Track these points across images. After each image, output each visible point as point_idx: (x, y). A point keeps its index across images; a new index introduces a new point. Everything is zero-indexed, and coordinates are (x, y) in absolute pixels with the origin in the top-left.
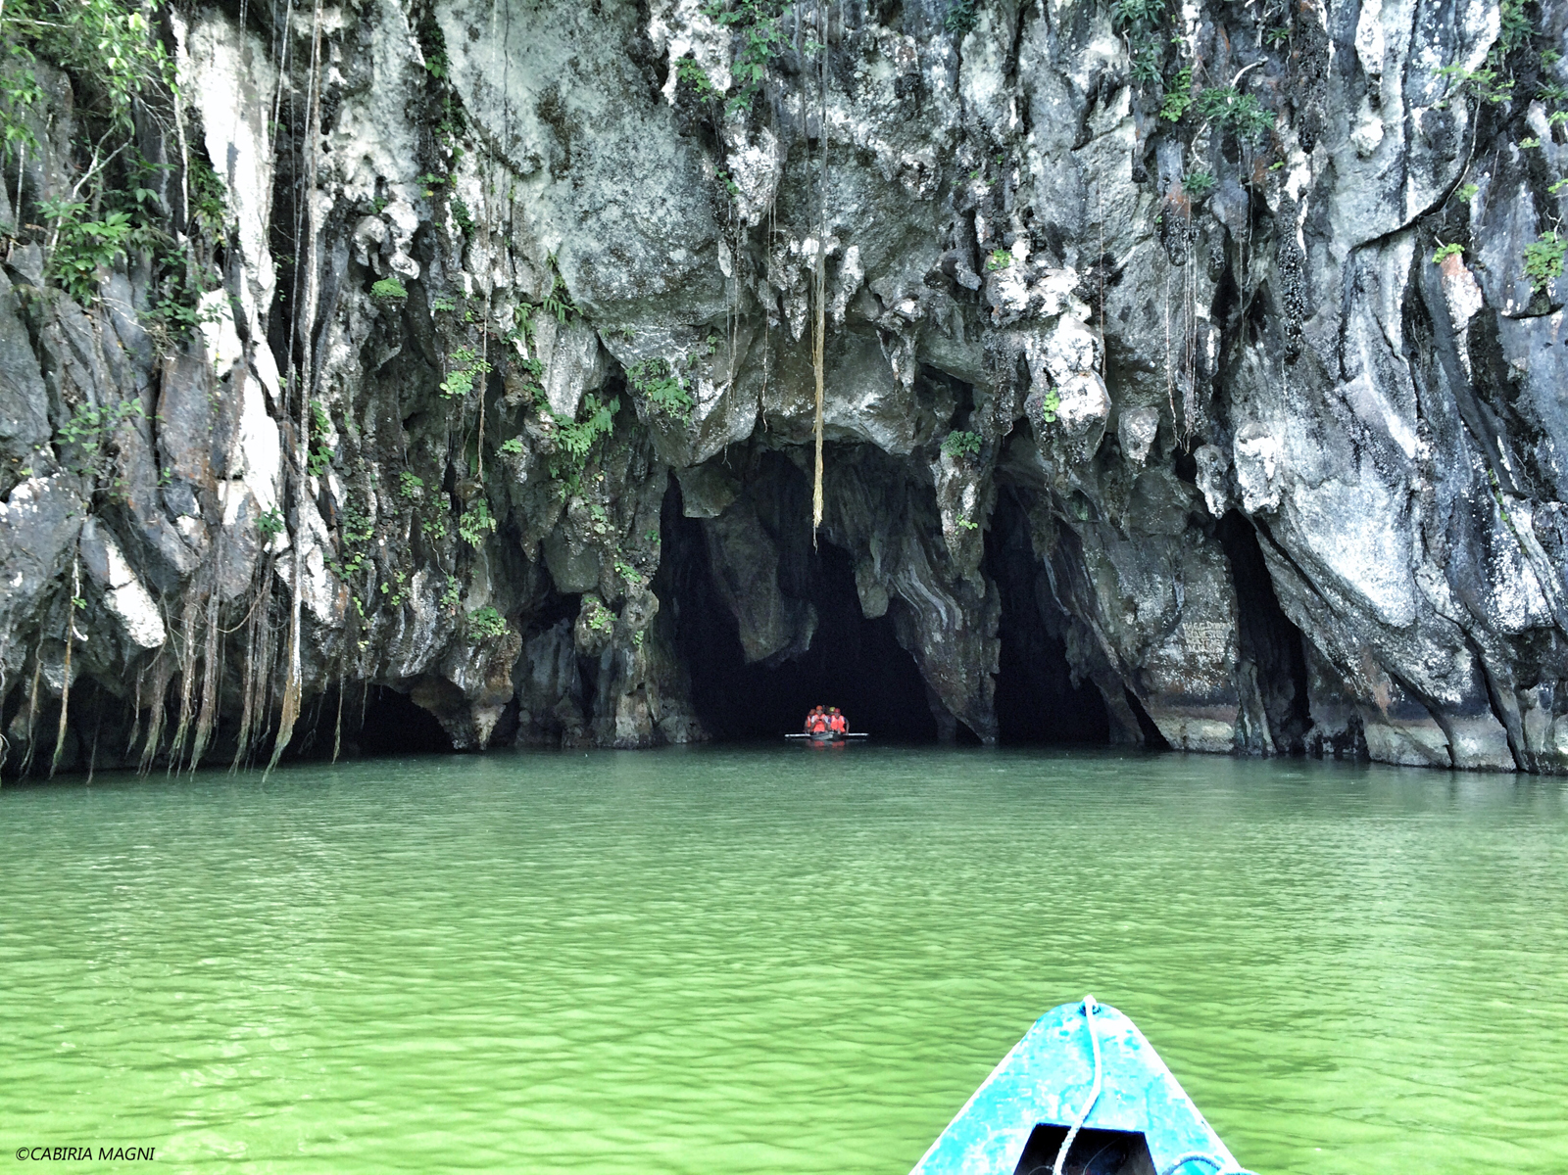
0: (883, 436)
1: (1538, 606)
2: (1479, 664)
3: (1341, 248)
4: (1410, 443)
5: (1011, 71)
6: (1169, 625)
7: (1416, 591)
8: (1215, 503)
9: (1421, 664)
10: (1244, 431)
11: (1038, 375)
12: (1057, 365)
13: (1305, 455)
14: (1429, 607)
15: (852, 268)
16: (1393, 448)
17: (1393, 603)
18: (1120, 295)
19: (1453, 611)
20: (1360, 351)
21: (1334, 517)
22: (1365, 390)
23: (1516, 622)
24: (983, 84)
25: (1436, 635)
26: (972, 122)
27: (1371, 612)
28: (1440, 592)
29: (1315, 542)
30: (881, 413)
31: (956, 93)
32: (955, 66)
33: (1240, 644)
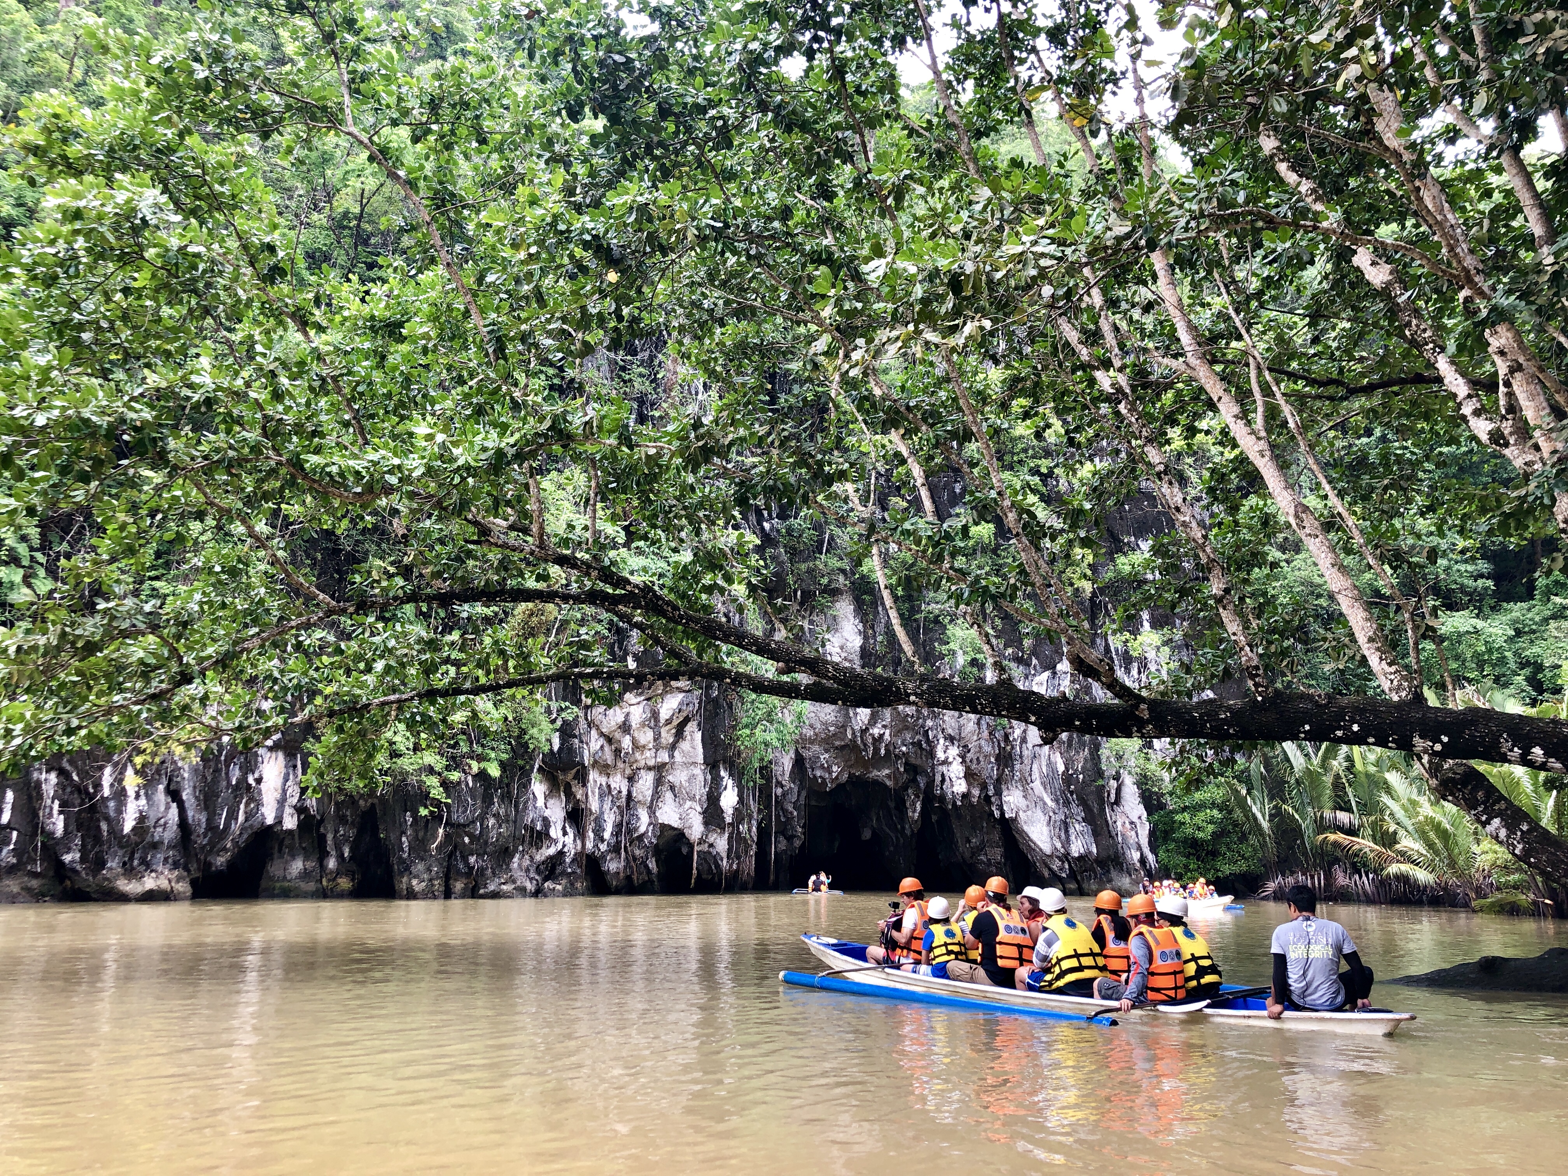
0: (889, 783)
1: (1082, 851)
2: (1070, 865)
3: (1030, 746)
4: (1049, 802)
6: (981, 849)
7: (1053, 845)
8: (997, 814)
9: (1056, 865)
10: (1005, 793)
11: (947, 778)
12: (953, 776)
13: (1023, 803)
14: (1055, 849)
15: (887, 736)
16: (1045, 804)
17: (1047, 848)
18: (969, 756)
19: (1063, 851)
20: (1036, 775)
21: (1030, 821)
22: (1037, 786)
23: (1076, 855)
25: (1058, 857)
27: (1043, 851)
28: (1059, 845)
29: (1025, 828)
30: (888, 776)
33: (1005, 855)
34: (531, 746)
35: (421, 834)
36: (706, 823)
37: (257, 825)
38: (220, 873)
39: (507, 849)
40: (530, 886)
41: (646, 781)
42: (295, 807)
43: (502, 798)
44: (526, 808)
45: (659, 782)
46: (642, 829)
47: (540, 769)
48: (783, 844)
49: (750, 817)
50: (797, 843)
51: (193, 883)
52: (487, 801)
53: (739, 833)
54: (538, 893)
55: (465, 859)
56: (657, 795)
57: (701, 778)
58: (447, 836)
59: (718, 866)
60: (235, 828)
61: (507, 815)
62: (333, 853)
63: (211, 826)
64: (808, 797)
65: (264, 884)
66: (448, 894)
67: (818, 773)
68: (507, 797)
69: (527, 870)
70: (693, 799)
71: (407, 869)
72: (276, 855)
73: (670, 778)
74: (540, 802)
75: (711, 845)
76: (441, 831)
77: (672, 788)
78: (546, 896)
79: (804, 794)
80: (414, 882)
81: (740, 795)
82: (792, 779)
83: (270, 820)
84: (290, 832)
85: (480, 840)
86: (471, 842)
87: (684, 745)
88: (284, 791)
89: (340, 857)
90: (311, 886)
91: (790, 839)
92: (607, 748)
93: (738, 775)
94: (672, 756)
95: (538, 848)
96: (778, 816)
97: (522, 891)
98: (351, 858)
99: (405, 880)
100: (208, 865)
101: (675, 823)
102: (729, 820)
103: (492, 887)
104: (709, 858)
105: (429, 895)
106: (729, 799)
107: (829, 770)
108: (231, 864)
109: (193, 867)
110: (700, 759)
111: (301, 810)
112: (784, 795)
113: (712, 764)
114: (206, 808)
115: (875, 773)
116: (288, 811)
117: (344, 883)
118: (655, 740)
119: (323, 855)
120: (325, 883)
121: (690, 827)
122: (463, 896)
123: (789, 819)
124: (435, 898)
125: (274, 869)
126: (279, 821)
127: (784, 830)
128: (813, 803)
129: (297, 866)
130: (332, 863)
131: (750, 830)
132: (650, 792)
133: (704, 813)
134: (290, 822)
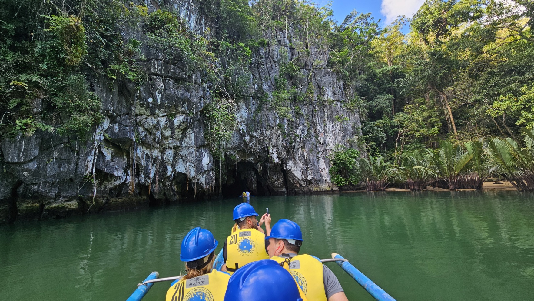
0: (253, 162)
1: (311, 178)
2: (306, 183)
4: (301, 165)
6: (277, 180)
8: (285, 169)
9: (302, 183)
10: (288, 163)
11: (273, 158)
13: (293, 165)
14: (302, 178)
15: (254, 147)
17: (300, 178)
18: (279, 152)
21: (295, 170)
26: (267, 136)
27: (298, 179)
28: (304, 177)
29: (294, 173)
30: (253, 160)
31: (266, 133)
36: (196, 171)
41: (169, 154)
45: (176, 155)
46: (169, 174)
56: (175, 160)
57: (194, 153)
67: (232, 159)
70: (190, 161)
73: (181, 153)
75: (199, 180)
77: (182, 157)
81: (210, 160)
87: (187, 139)
92: (149, 136)
93: (209, 152)
94: (181, 144)
101: (184, 172)
102: (205, 169)
104: (198, 185)
106: (206, 161)
107: (235, 158)
110: (193, 145)
113: (198, 147)
115: (249, 159)
118: (172, 135)
121: (190, 173)
132: (172, 158)
133: (195, 167)
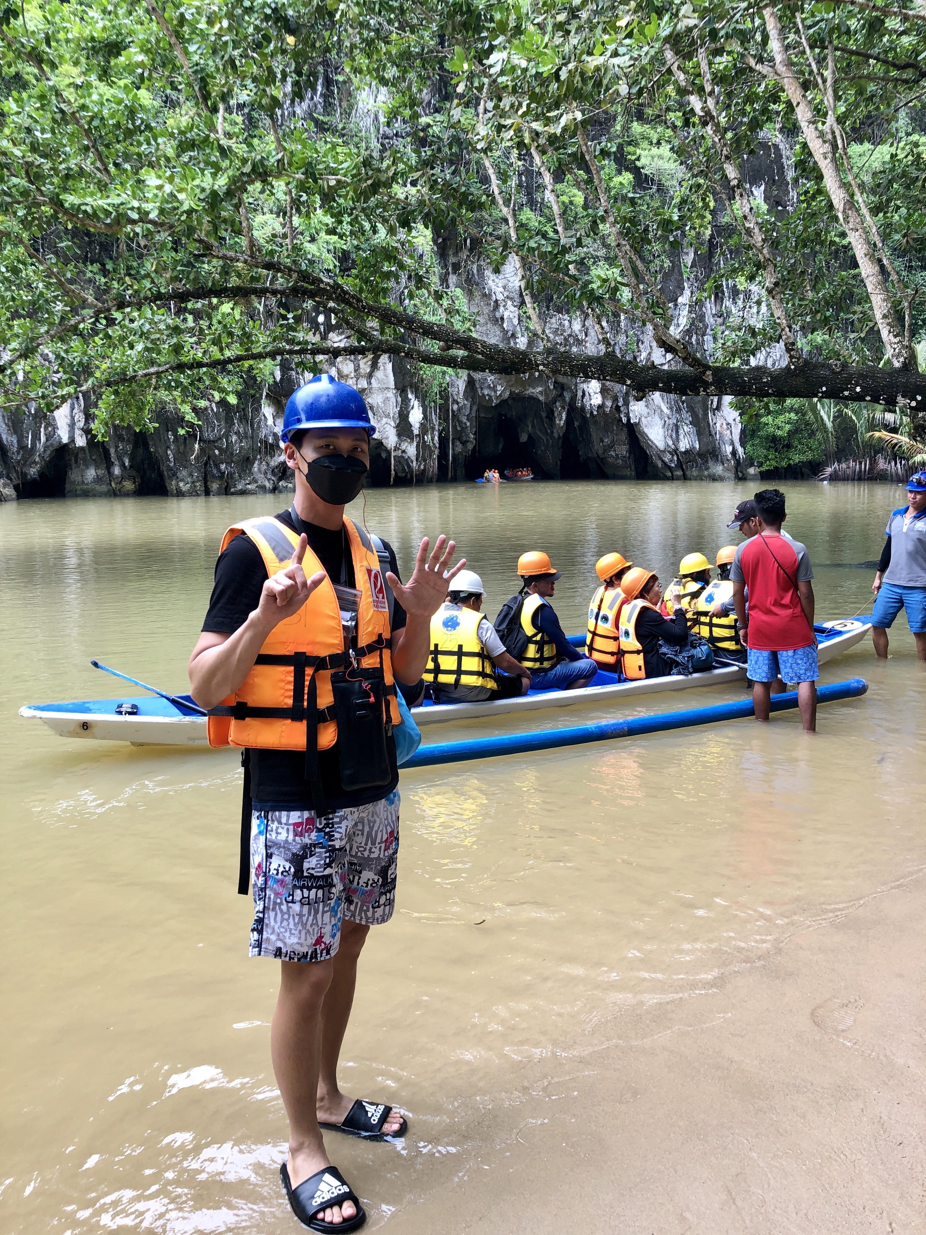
0: (541, 398)
1: (688, 447)
2: (678, 458)
4: (666, 411)
5: (584, 326)
6: (611, 446)
7: (666, 443)
8: (624, 420)
9: (667, 458)
10: (631, 404)
11: (587, 394)
12: (591, 391)
13: (645, 411)
14: (668, 445)
16: (662, 411)
17: (661, 445)
19: (673, 447)
21: (649, 425)
22: (657, 398)
23: (683, 450)
24: (577, 326)
25: (669, 452)
26: (573, 334)
27: (658, 447)
28: (670, 443)
29: (646, 430)
30: (541, 392)
32: (570, 322)
33: (630, 451)
34: (259, 379)
35: (182, 448)
36: (399, 435)
37: (56, 445)
38: (34, 480)
39: (248, 458)
40: (268, 485)
42: (82, 429)
43: (240, 420)
44: (259, 427)
47: (268, 396)
48: (459, 448)
49: (433, 429)
50: (470, 447)
51: (16, 488)
52: (229, 422)
53: (424, 442)
54: (275, 490)
55: (217, 466)
57: (393, 400)
58: (201, 449)
59: (409, 467)
60: (40, 446)
61: (246, 433)
62: (117, 463)
63: (22, 447)
64: (478, 410)
65: (68, 487)
66: (207, 492)
67: (486, 392)
68: (244, 419)
69: (265, 473)
70: (388, 416)
71: (175, 474)
72: (74, 465)
74: (270, 422)
75: (404, 452)
76: (197, 446)
78: (280, 492)
79: (475, 408)
80: (181, 484)
81: (424, 413)
82: (466, 397)
83: (65, 440)
84: (82, 448)
85: (228, 451)
86: (221, 454)
87: (379, 374)
88: (73, 418)
89: (123, 465)
90: (104, 488)
91: (464, 443)
93: (422, 397)
94: (370, 383)
95: (272, 456)
96: (454, 427)
97: (263, 488)
98: (131, 467)
99: (174, 482)
100: (24, 475)
102: (416, 432)
103: (240, 487)
104: (403, 461)
105: (193, 493)
106: (416, 416)
107: (494, 389)
108: (41, 474)
109: (13, 476)
110: (392, 384)
111: (87, 431)
112: (459, 409)
113: (401, 388)
114: (15, 432)
115: (531, 390)
116: (78, 432)
117: (129, 485)
118: (355, 371)
119: (109, 465)
120: (113, 485)
121: (387, 438)
122: (219, 493)
123: (464, 429)
124: (198, 495)
125: (74, 476)
126: (72, 440)
127: (459, 437)
128: (482, 415)
129: (91, 473)
130: (117, 471)
131: (433, 440)
133: (397, 427)
134: (81, 441)
